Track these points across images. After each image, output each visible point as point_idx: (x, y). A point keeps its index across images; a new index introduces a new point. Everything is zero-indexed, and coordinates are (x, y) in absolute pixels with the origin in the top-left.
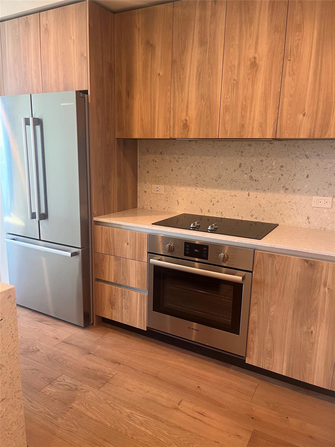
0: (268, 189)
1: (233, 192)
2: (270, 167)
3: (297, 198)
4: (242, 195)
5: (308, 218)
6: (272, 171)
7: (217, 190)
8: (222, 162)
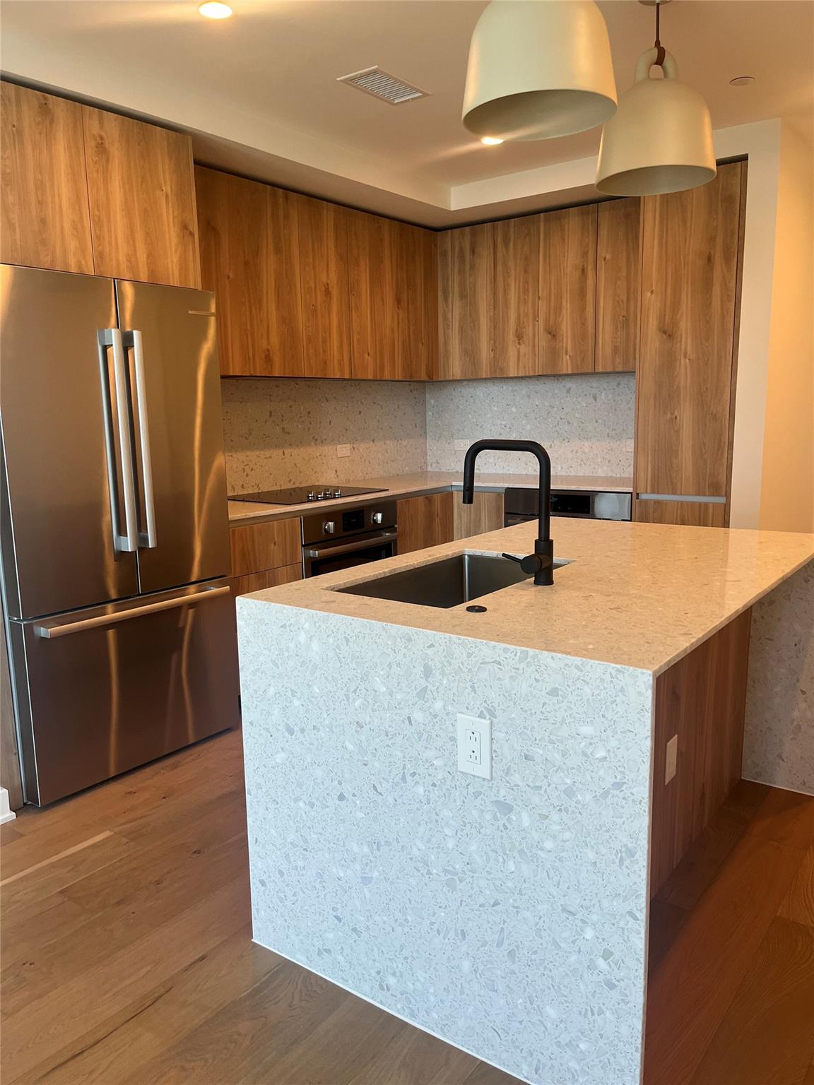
0: (301, 442)
1: (268, 453)
2: (299, 415)
3: (326, 449)
4: (276, 454)
5: (336, 472)
6: (301, 420)
7: (249, 453)
8: (250, 411)
